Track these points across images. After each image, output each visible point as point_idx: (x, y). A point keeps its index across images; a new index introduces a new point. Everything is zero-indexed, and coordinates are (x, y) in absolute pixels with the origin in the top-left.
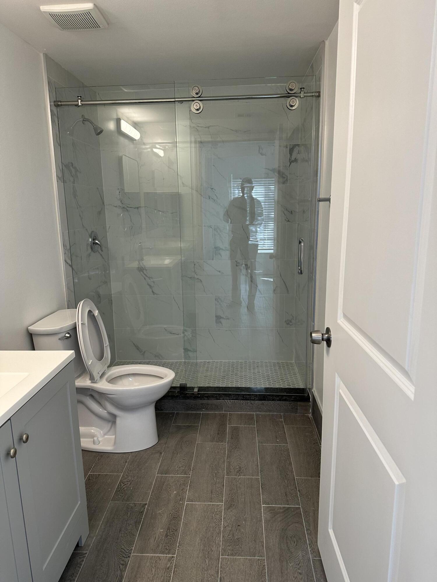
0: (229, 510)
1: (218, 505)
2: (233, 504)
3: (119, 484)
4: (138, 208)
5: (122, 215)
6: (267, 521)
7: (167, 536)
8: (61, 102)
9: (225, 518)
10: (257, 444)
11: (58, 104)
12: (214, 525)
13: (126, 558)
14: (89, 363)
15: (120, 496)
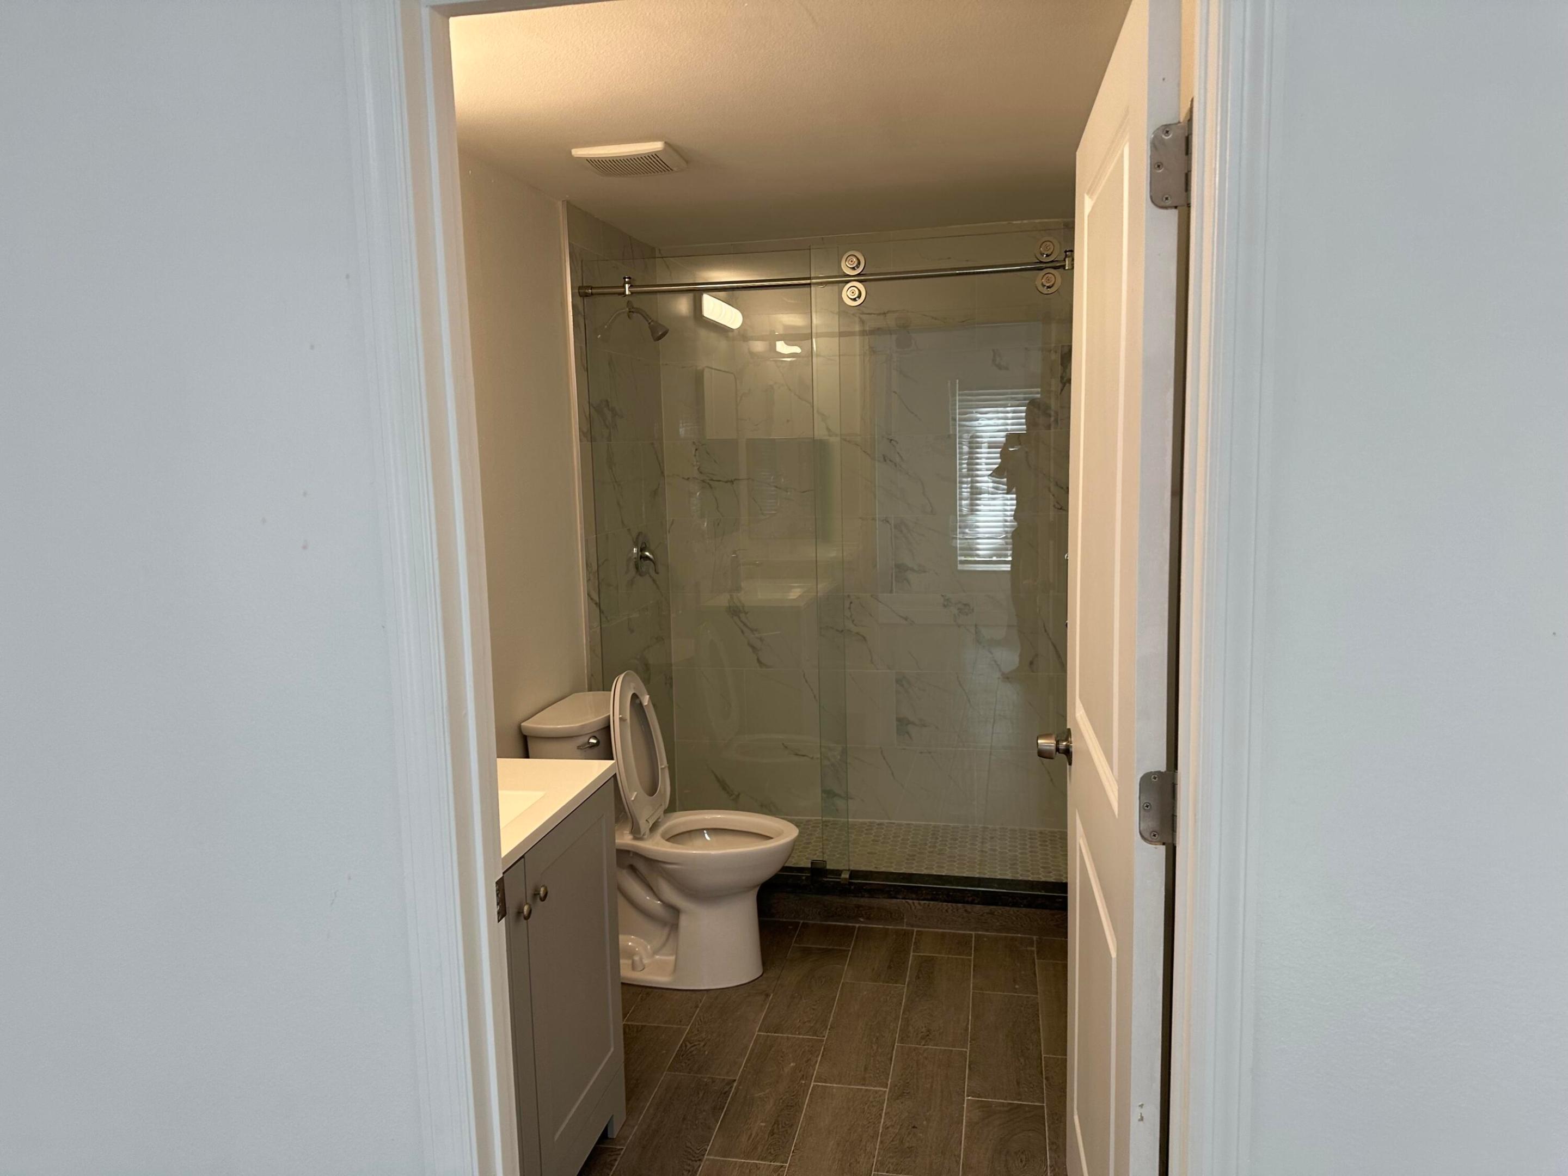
0: (898, 1101)
1: (876, 1092)
2: (908, 1092)
3: (682, 1044)
4: (732, 482)
5: (698, 494)
6: (971, 1125)
7: (772, 1133)
8: (592, 288)
9: (888, 1113)
10: (972, 991)
11: (586, 293)
12: (865, 1122)
13: (694, 1162)
14: (631, 798)
15: (684, 1065)
